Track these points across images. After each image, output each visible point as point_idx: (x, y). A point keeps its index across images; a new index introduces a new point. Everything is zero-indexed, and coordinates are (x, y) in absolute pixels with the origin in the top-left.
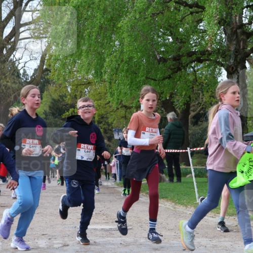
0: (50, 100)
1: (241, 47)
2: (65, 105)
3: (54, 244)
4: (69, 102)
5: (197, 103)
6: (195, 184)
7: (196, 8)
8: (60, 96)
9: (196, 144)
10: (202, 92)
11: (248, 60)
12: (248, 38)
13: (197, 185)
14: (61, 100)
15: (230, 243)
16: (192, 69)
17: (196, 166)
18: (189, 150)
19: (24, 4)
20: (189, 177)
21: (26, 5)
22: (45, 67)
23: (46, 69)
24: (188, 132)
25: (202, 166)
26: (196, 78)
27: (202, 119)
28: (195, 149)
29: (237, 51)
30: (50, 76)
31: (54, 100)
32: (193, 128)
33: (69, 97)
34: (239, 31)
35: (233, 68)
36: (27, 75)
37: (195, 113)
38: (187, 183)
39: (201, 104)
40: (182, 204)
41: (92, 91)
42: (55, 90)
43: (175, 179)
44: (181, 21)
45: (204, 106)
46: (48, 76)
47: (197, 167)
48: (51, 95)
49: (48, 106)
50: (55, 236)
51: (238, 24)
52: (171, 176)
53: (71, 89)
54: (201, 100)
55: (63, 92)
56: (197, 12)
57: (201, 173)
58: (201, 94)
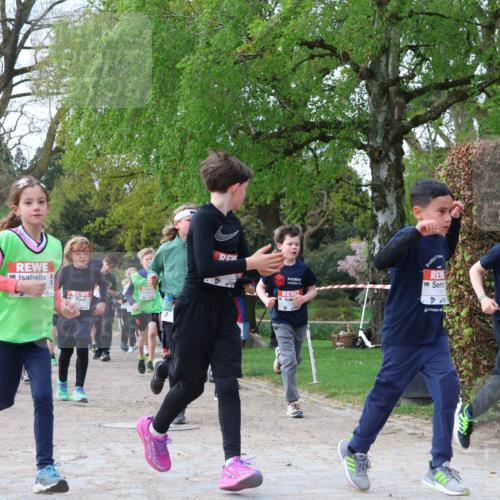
0: (63, 203)
1: (396, 117)
2: (88, 212)
3: (61, 454)
4: (96, 207)
5: (318, 211)
6: (311, 351)
7: (320, 49)
8: (81, 196)
10: (328, 193)
11: (406, 139)
12: (407, 102)
13: (314, 353)
14: (82, 203)
16: (311, 154)
17: (315, 320)
19: (21, 37)
21: (26, 37)
22: (55, 145)
23: (57, 148)
25: (326, 320)
26: (317, 168)
27: (325, 239)
29: (388, 123)
30: (64, 161)
31: (69, 202)
32: (311, 254)
33: (95, 197)
34: (392, 89)
35: (380, 153)
36: (24, 159)
37: (315, 228)
39: (325, 213)
41: (137, 188)
42: (72, 186)
44: (294, 70)
45: (330, 217)
46: (60, 161)
47: (317, 322)
48: (64, 195)
49: (58, 213)
50: (63, 440)
51: (391, 78)
53: (100, 185)
54: (325, 206)
55: (86, 189)
56: (322, 56)
57: (323, 332)
58: (326, 197)
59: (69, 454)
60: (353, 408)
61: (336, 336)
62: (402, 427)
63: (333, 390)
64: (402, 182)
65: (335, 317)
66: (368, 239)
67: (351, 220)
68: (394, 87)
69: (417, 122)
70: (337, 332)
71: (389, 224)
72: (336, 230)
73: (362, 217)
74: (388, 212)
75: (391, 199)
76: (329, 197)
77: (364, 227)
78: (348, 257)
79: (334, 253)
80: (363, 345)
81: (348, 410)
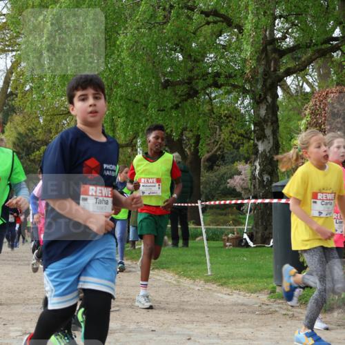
0: (15, 135)
1: (272, 69)
2: (35, 142)
3: (10, 331)
4: (40, 138)
5: (213, 141)
8: (29, 130)
9: (210, 197)
10: (220, 127)
11: (280, 86)
12: (281, 57)
13: (209, 251)
14: (30, 134)
15: (251, 330)
16: (207, 97)
17: (209, 225)
18: (199, 204)
20: (200, 240)
22: (9, 90)
23: (11, 92)
24: (200, 179)
25: (218, 225)
26: (212, 108)
27: (218, 163)
28: (207, 203)
29: (266, 73)
30: (17, 102)
31: (20, 134)
32: (207, 174)
33: (40, 130)
34: (269, 48)
35: (260, 96)
37: (210, 154)
38: (196, 248)
39: (218, 142)
40: (189, 277)
41: (72, 124)
42: (22, 122)
43: (181, 243)
44: (194, 33)
45: (222, 146)
46: (13, 102)
47: (211, 227)
48: (16, 128)
50: (13, 320)
51: (268, 39)
52: (175, 239)
53: (45, 120)
54: (218, 137)
55: (33, 124)
56: (215, 22)
57: (216, 235)
58: (218, 130)
59: (17, 331)
60: (239, 294)
61: (226, 238)
62: (277, 309)
63: (224, 280)
64: (277, 119)
65: (225, 223)
66: (251, 163)
67: (238, 148)
68: (271, 46)
69: (289, 72)
70: (227, 235)
71: (267, 151)
72: (226, 155)
73: (246, 146)
74: (266, 142)
75: (268, 132)
76: (221, 130)
77: (248, 153)
78: (236, 177)
79: (225, 174)
80: (247, 245)
81: (235, 296)
